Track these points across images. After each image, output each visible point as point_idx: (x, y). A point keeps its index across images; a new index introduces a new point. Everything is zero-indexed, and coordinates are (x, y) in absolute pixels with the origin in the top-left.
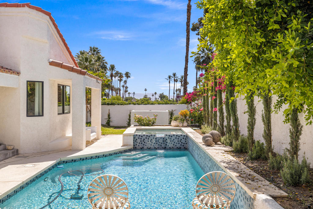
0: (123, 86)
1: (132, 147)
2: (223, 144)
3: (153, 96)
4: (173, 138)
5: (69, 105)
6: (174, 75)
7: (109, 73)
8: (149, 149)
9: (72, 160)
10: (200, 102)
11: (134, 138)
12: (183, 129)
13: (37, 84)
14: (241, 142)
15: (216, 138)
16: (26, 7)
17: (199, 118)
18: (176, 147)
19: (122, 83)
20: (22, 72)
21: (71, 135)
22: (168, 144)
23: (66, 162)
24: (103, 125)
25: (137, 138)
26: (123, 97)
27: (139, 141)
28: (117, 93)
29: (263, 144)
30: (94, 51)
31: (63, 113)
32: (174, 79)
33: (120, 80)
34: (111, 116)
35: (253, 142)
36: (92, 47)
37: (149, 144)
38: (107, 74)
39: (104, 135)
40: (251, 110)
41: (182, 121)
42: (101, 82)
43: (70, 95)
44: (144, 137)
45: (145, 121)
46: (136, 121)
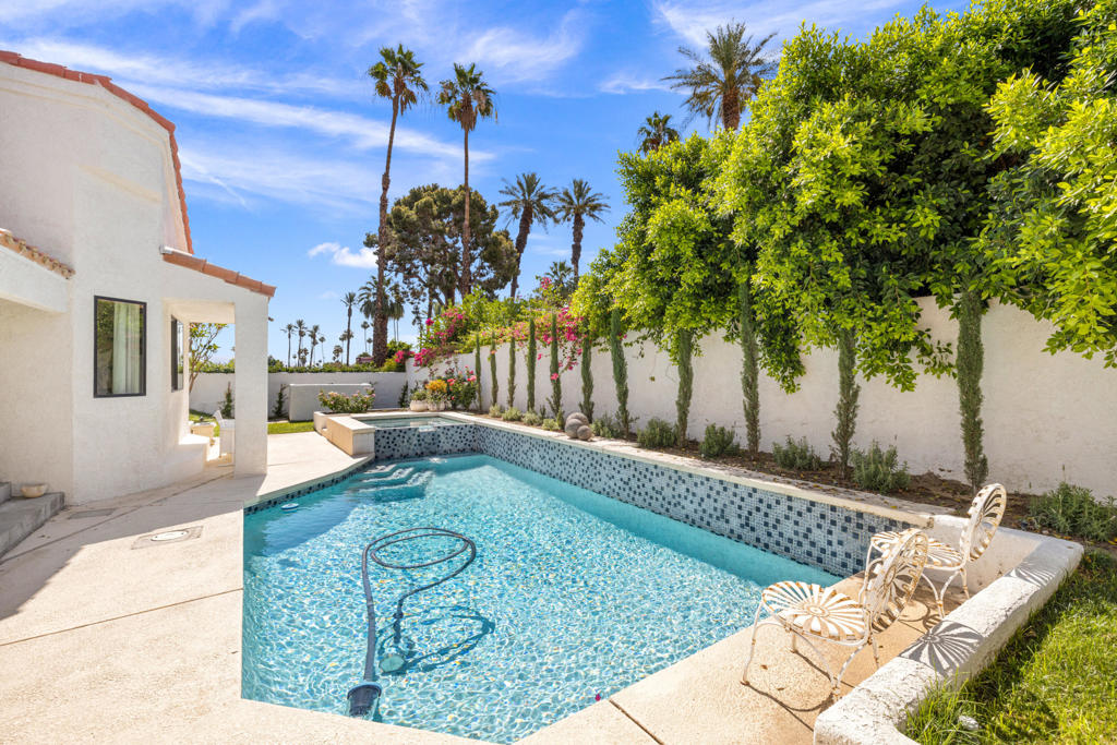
1: (372, 456)
4: (450, 433)
8: (405, 457)
11: (375, 438)
13: (118, 308)
16: (99, 85)
18: (456, 450)
20: (77, 267)
22: (441, 444)
23: (257, 511)
25: (379, 436)
27: (383, 442)
37: (403, 447)
44: (395, 434)
45: (352, 403)
46: (325, 403)
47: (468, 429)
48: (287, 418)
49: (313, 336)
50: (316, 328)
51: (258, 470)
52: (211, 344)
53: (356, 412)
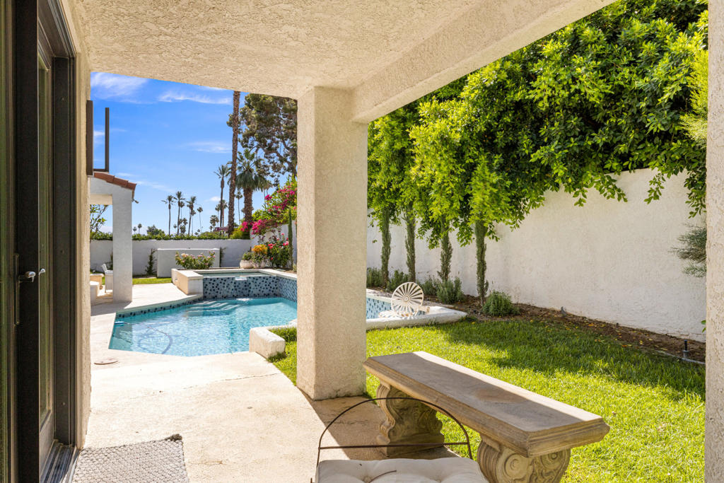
1: (201, 295)
4: (258, 282)
6: (179, 195)
8: (225, 298)
9: (131, 313)
11: (204, 283)
18: (263, 294)
22: (251, 290)
23: (123, 316)
25: (207, 282)
27: (210, 287)
32: (179, 202)
37: (224, 291)
41: (259, 260)
44: (218, 282)
45: (198, 262)
46: (179, 262)
47: (271, 280)
48: (156, 275)
49: (191, 207)
50: (193, 199)
51: (127, 298)
52: (100, 218)
53: (201, 269)
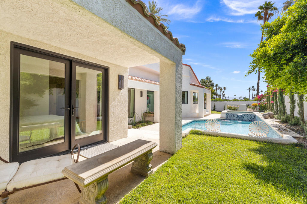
0: (222, 94)
1: (225, 118)
2: (276, 118)
3: (239, 98)
4: (247, 116)
5: (197, 101)
6: (253, 87)
7: (215, 88)
8: (234, 120)
10: (265, 100)
11: (226, 115)
12: (254, 112)
13: (185, 92)
14: (286, 117)
15: (271, 115)
17: (264, 108)
19: (222, 92)
21: (198, 112)
22: (244, 118)
24: (212, 110)
26: (222, 99)
28: (219, 97)
29: (299, 118)
30: (208, 78)
31: (195, 103)
32: (253, 89)
33: (221, 91)
34: (216, 106)
35: (293, 117)
36: (207, 77)
37: (234, 118)
38: (214, 88)
39: (212, 113)
40: (292, 101)
41: (253, 108)
42: (211, 91)
43: (197, 97)
44: (231, 115)
